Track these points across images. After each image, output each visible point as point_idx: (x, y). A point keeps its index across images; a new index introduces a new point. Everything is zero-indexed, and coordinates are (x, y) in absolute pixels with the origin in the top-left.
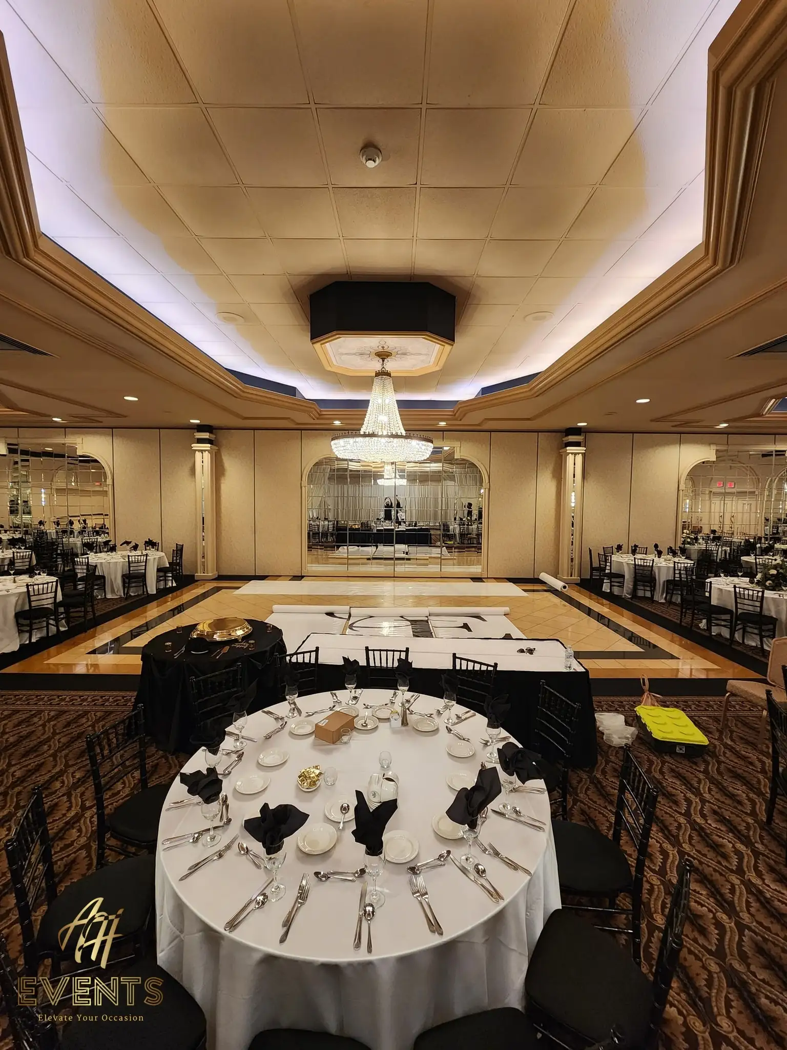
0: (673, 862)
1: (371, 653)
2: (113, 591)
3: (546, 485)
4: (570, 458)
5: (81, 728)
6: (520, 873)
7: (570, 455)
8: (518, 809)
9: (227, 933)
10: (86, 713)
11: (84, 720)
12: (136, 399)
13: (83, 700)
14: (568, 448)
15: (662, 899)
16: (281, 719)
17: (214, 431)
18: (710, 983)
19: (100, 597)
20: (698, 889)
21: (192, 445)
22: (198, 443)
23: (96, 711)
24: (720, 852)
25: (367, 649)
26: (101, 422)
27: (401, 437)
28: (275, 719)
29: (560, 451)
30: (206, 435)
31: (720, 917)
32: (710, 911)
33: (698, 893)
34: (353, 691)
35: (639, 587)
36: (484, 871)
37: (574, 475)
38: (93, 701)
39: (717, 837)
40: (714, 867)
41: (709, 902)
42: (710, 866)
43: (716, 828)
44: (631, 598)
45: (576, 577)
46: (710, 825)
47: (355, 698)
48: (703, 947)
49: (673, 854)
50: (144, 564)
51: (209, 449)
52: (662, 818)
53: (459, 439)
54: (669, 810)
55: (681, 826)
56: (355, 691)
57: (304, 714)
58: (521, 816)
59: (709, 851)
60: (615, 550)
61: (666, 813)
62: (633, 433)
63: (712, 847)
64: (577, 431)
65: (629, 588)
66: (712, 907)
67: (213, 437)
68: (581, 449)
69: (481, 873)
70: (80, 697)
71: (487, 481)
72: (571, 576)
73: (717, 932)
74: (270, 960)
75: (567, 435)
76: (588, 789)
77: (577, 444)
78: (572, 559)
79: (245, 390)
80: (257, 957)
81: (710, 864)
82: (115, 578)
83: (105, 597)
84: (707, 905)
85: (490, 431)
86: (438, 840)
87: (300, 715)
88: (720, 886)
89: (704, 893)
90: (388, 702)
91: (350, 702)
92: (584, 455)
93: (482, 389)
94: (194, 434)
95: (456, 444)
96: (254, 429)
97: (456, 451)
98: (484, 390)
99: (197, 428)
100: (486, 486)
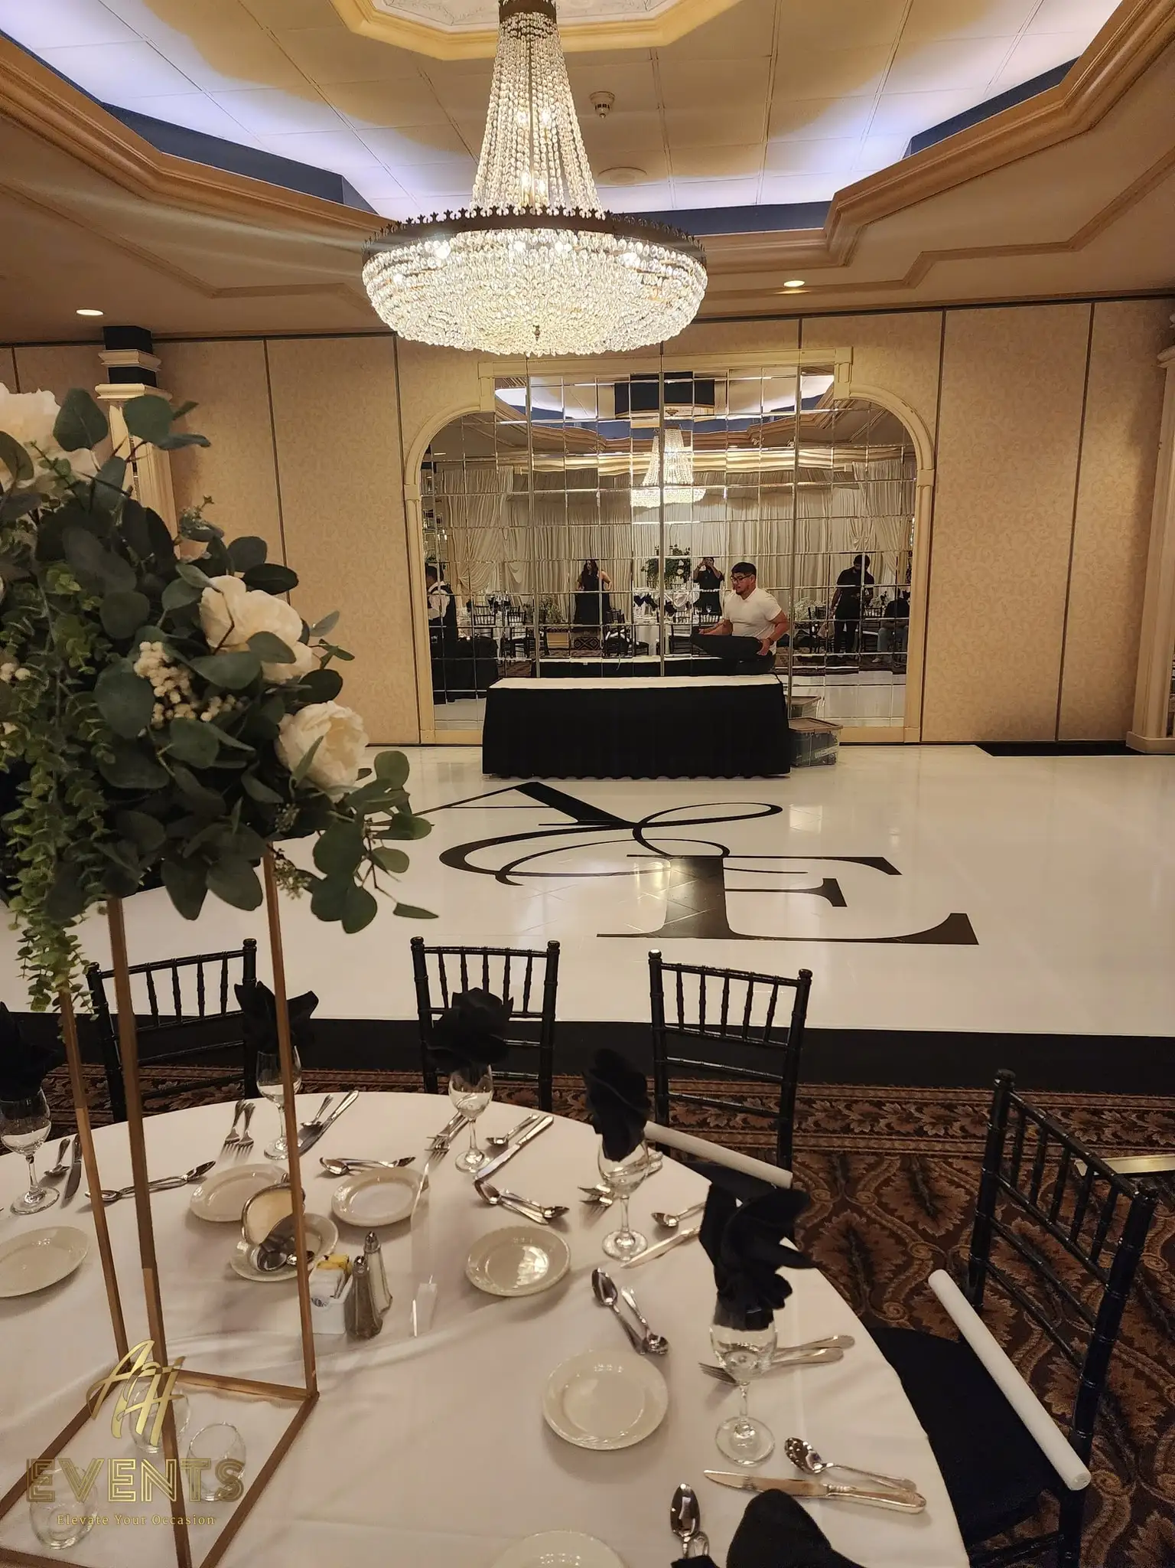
17: (155, 346)
21: (96, 388)
22: (111, 381)
30: (129, 358)
53: (848, 340)
67: (150, 362)
71: (928, 465)
72: (1169, 733)
79: (165, 171)
85: (944, 308)
93: (913, 139)
94: (101, 355)
95: (839, 355)
96: (265, 338)
97: (838, 379)
98: (919, 141)
99: (102, 336)
100: (923, 475)
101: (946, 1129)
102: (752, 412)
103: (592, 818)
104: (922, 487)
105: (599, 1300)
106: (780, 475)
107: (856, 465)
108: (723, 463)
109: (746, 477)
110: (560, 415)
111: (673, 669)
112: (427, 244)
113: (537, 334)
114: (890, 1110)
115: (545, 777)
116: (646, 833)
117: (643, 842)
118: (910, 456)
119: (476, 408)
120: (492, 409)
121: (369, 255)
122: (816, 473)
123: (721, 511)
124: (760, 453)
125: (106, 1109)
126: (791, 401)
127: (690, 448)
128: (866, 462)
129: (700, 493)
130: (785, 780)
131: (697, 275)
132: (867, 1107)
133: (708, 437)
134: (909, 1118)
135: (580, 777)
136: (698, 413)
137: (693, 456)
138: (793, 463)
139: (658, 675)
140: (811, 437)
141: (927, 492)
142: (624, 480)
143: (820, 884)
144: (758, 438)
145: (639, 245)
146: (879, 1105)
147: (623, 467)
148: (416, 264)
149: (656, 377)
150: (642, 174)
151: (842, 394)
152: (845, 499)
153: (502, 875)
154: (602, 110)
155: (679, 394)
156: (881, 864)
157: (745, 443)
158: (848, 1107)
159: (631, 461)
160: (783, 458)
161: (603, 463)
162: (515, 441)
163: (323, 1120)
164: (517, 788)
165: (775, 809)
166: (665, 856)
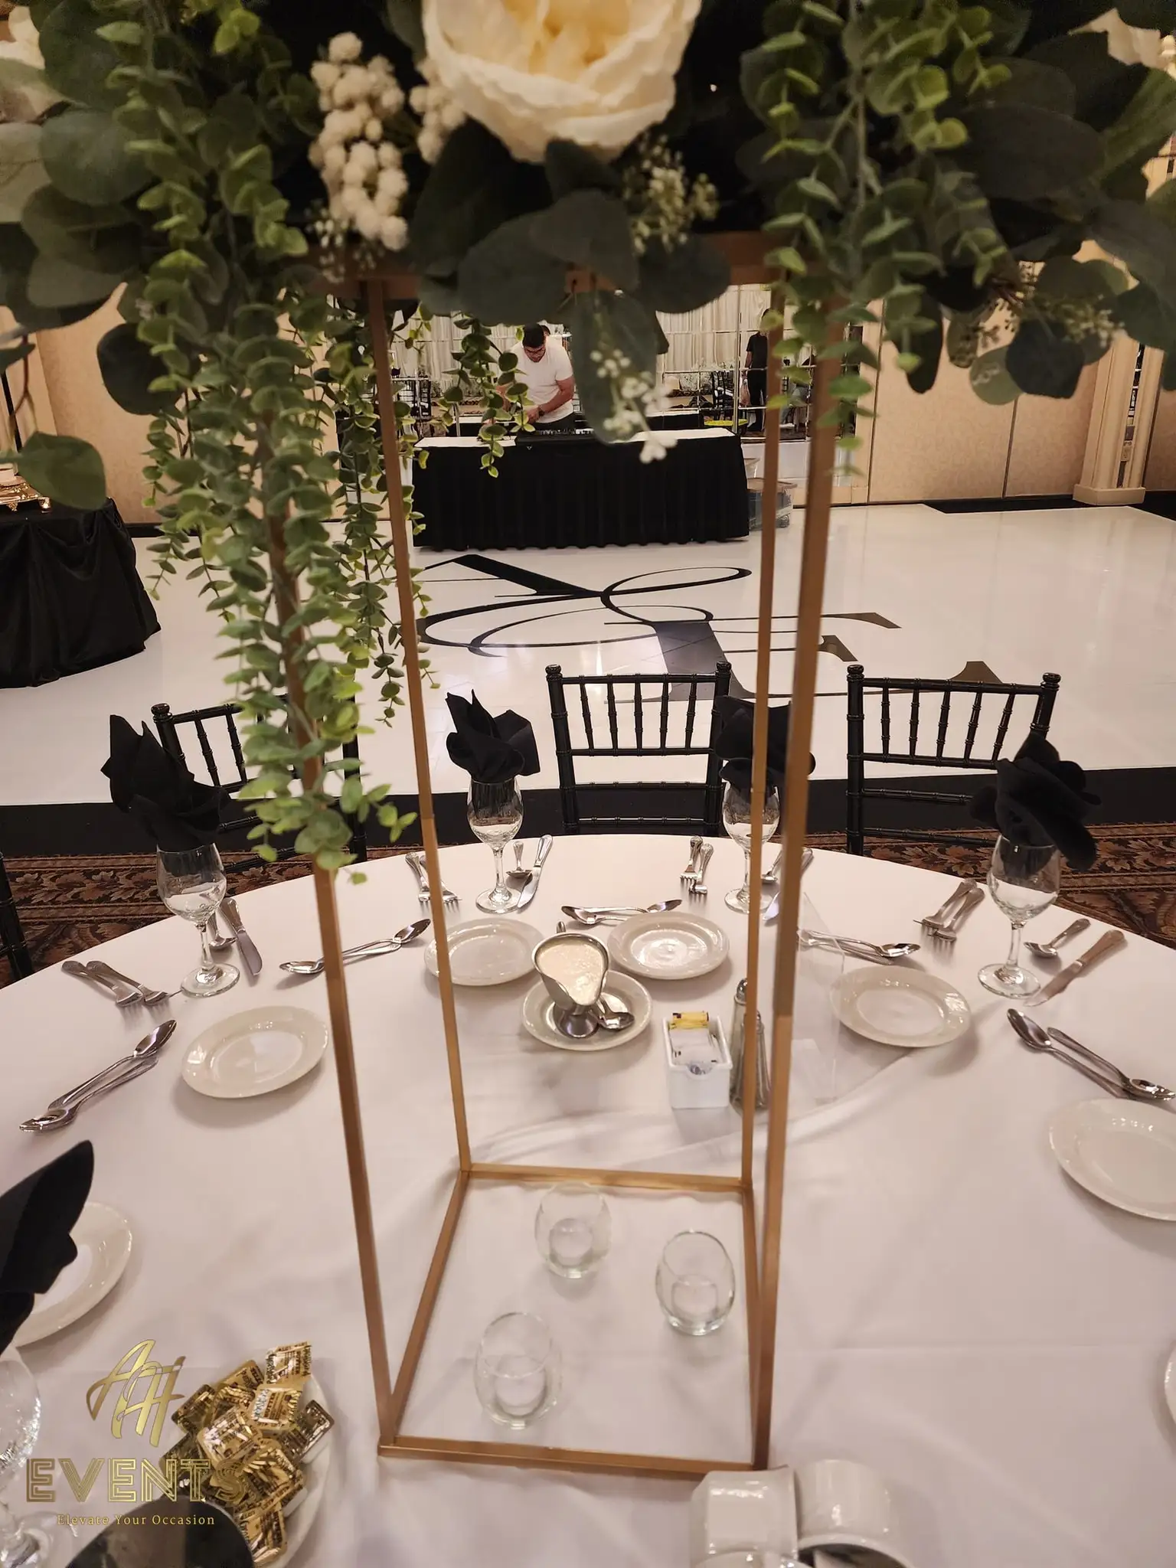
1: (571, 693)
16: (150, 1005)
25: (555, 679)
34: (512, 844)
45: (1134, 487)
47: (521, 879)
56: (519, 850)
57: (272, 974)
72: (1120, 483)
87: (253, 979)
90: (676, 892)
91: (499, 898)
101: (975, 868)
103: (549, 589)
114: (912, 854)
115: (482, 549)
116: (613, 599)
117: (616, 610)
125: (113, 902)
130: (743, 544)
135: (521, 548)
153: (475, 645)
156: (875, 619)
164: (456, 561)
165: (744, 572)
166: (645, 622)
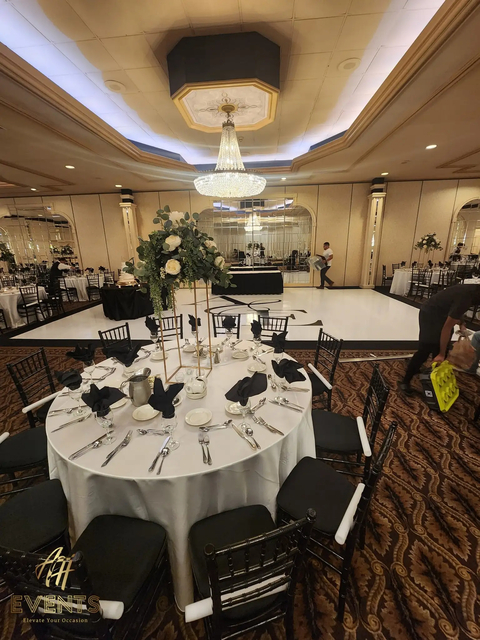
0: (403, 440)
2: (82, 297)
3: (356, 223)
4: (375, 201)
5: (53, 365)
6: (277, 435)
7: (375, 199)
8: (286, 399)
9: (69, 461)
10: (57, 357)
11: (55, 361)
12: (73, 167)
13: (57, 352)
14: (373, 194)
15: (391, 459)
17: (133, 194)
18: (414, 506)
19: (75, 301)
20: (417, 455)
21: (120, 204)
22: (123, 202)
23: (62, 357)
24: (437, 436)
26: (61, 190)
27: (241, 171)
28: (145, 352)
29: (368, 197)
30: (127, 196)
31: (429, 471)
32: (422, 467)
33: (417, 457)
35: (414, 289)
36: (252, 432)
37: (376, 213)
38: (62, 352)
39: (437, 427)
40: (431, 443)
41: (423, 462)
42: (428, 443)
43: (437, 422)
44: (408, 297)
45: (372, 285)
46: (434, 420)
48: (414, 486)
49: (404, 435)
50: (97, 280)
51: (130, 206)
52: (401, 416)
53: (297, 191)
54: (407, 412)
55: (413, 421)
58: (288, 403)
59: (429, 434)
60: (400, 265)
61: (404, 413)
62: (423, 180)
63: (431, 432)
64: (381, 180)
65: (408, 290)
66: (425, 465)
67: (132, 198)
68: (383, 194)
69: (249, 433)
70: (55, 350)
71: (315, 221)
72: (369, 284)
73: (425, 479)
74: (95, 477)
75: (373, 184)
76: (355, 399)
77: (380, 190)
78: (370, 273)
79: (143, 155)
80: (87, 475)
81: (428, 442)
82: (83, 290)
83: (78, 301)
84: (421, 464)
85: (318, 184)
86: (226, 415)
88: (433, 454)
89: (421, 457)
92: (385, 199)
93: (311, 147)
94: (121, 196)
95: (295, 195)
96: (159, 191)
97: (294, 201)
98: (312, 147)
99: (121, 191)
100: (314, 224)
102: (274, 208)
103: (237, 303)
104: (314, 226)
105: (254, 359)
106: (280, 224)
107: (299, 221)
108: (267, 220)
109: (272, 224)
110: (228, 209)
111: (255, 269)
112: (209, 175)
113: (230, 193)
115: (226, 295)
116: (251, 306)
117: (250, 308)
118: (311, 219)
119: (208, 208)
120: (213, 208)
121: (196, 178)
122: (289, 223)
123: (266, 232)
124: (276, 218)
126: (283, 205)
127: (260, 217)
128: (301, 220)
129: (261, 227)
131: (264, 181)
132: (299, 353)
133: (264, 214)
134: (307, 354)
136: (261, 208)
137: (260, 219)
138: (284, 220)
139: (252, 270)
140: (287, 214)
141: (315, 228)
142: (244, 225)
143: (290, 315)
144: (275, 214)
145: (253, 175)
146: (301, 353)
147: (244, 221)
148: (206, 179)
149: (251, 200)
150: (249, 154)
151: (295, 204)
152: (295, 229)
154: (241, 140)
155: (257, 204)
156: (303, 311)
157: (271, 216)
158: (295, 353)
159: (246, 220)
160: (281, 219)
161: (239, 220)
162: (218, 215)
163: (201, 341)
164: (220, 297)
165: (280, 301)
166: (255, 310)
